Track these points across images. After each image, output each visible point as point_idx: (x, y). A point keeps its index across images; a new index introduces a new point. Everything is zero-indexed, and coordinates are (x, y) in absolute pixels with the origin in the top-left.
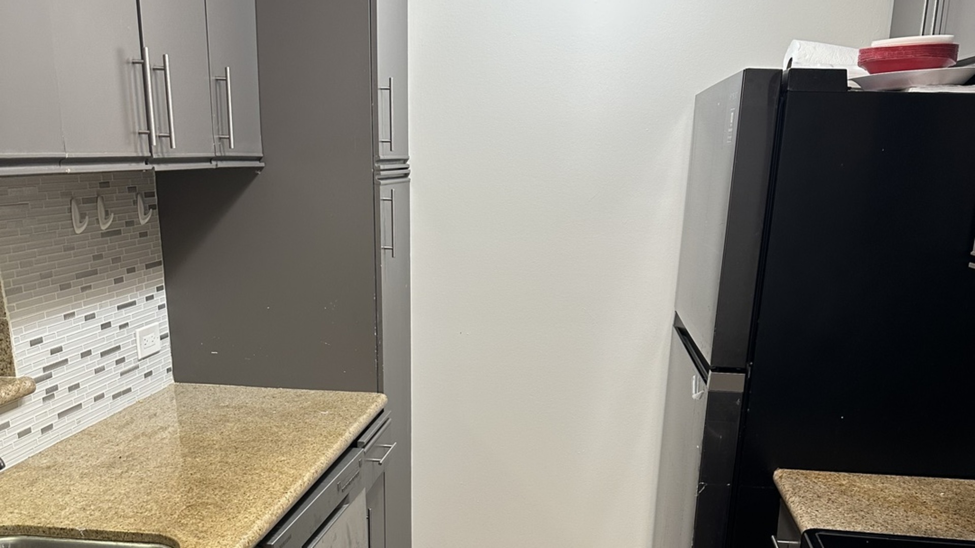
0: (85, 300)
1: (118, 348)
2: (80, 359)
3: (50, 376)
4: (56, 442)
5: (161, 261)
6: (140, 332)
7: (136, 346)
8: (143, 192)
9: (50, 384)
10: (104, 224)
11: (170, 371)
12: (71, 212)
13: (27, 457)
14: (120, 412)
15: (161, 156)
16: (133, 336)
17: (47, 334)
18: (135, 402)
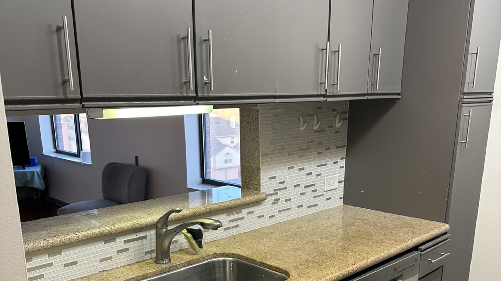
0: (300, 161)
1: (314, 185)
2: (293, 188)
3: (277, 194)
4: (275, 223)
5: (345, 145)
6: (327, 178)
7: (324, 185)
8: (341, 112)
9: (277, 197)
10: (316, 126)
11: (342, 198)
12: (299, 121)
13: (260, 227)
14: (310, 215)
15: (332, 94)
16: (323, 180)
17: (278, 175)
18: (319, 211)
